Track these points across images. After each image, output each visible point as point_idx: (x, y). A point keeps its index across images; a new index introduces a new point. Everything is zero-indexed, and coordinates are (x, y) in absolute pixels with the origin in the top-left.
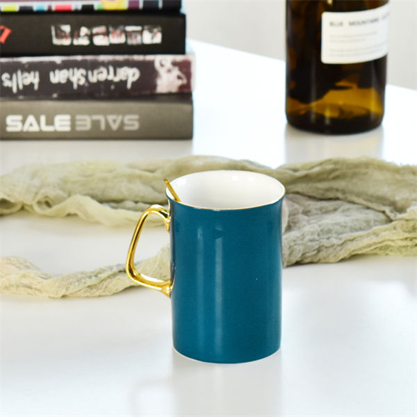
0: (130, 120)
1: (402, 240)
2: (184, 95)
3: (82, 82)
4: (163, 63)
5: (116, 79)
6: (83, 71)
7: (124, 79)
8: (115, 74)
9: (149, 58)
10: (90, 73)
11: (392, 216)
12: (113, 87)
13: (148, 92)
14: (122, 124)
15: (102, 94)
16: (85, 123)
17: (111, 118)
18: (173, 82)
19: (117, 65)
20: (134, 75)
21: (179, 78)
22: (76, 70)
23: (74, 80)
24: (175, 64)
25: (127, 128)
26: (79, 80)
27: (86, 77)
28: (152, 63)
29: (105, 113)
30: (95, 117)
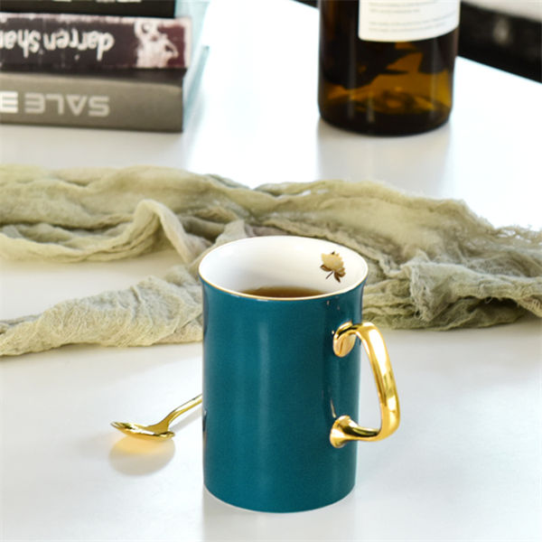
0: (97, 103)
1: (391, 306)
2: (174, 71)
3: (36, 48)
4: (147, 28)
5: (82, 47)
6: (36, 34)
7: (93, 47)
8: (80, 40)
9: (127, 20)
10: (46, 37)
11: (386, 268)
12: (77, 57)
13: (126, 66)
14: (87, 108)
15: (63, 65)
16: (37, 104)
17: (71, 99)
18: (160, 54)
19: (83, 28)
20: (106, 43)
21: (168, 49)
22: (26, 32)
23: (24, 45)
24: (162, 30)
25: (92, 113)
26: (30, 45)
27: (41, 42)
28: (131, 28)
29: (65, 91)
30: (51, 97)
